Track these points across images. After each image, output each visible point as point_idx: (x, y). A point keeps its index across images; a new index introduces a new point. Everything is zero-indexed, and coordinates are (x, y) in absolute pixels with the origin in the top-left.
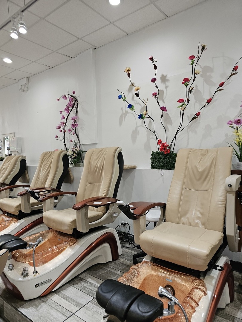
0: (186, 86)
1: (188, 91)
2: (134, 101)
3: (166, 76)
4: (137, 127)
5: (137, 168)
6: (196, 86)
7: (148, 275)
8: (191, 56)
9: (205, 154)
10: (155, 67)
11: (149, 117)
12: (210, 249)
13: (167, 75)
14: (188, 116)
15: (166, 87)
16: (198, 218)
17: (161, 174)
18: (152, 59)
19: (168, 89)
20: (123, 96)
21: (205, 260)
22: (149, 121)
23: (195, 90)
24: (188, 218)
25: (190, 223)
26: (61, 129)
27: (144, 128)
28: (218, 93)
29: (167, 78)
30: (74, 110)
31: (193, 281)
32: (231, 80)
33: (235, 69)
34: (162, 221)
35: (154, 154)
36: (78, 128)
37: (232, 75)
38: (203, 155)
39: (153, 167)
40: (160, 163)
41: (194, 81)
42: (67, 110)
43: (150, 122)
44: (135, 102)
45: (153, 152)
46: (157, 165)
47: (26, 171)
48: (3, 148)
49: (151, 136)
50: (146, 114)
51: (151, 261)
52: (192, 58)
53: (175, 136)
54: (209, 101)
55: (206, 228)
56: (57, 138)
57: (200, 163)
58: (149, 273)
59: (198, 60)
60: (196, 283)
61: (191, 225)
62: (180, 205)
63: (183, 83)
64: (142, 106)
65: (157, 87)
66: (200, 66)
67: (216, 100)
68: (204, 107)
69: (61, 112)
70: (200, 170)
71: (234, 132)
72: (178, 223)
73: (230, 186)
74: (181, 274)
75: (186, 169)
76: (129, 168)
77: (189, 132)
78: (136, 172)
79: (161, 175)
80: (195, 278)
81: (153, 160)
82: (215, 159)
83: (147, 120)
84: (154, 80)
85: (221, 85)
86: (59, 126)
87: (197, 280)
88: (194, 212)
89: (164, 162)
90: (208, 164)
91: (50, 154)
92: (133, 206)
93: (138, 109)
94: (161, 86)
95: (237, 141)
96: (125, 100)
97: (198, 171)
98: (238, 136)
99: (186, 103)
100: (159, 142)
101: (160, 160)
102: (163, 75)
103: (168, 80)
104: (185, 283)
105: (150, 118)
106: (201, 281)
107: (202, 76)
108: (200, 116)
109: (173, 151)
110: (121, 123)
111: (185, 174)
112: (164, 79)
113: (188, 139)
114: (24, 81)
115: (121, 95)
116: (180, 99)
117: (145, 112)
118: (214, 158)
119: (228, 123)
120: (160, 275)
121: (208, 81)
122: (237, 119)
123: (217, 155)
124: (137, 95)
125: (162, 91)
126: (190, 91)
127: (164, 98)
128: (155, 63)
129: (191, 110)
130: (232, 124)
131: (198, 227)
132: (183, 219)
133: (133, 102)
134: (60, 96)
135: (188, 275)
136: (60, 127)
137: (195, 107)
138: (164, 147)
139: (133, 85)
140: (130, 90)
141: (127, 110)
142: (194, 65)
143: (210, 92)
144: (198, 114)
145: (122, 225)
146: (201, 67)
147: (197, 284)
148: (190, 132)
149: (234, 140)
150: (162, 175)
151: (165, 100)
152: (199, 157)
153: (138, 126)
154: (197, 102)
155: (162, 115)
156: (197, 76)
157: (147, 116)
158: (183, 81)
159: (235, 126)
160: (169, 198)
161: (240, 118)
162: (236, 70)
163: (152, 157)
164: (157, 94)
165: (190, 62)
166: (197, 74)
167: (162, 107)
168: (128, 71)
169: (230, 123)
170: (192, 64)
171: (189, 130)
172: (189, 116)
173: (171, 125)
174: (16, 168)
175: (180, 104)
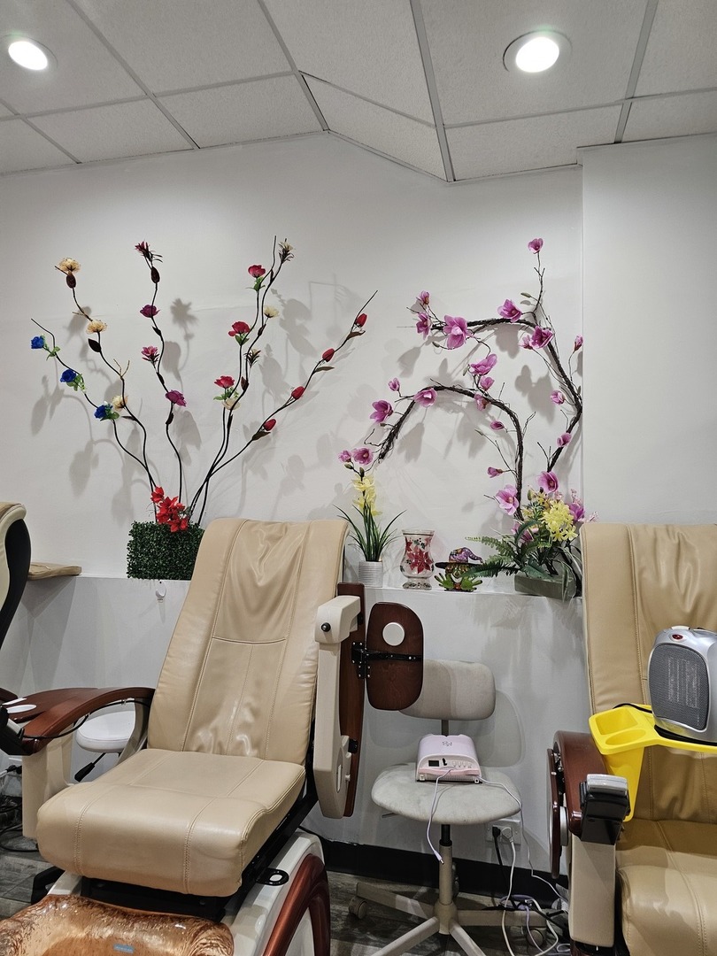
0: (242, 343)
1: (244, 357)
2: (87, 361)
3: (187, 307)
4: (91, 443)
5: (83, 574)
6: (268, 348)
7: (56, 945)
8: (255, 266)
9: (280, 538)
10: (155, 276)
11: (129, 418)
12: (253, 824)
13: (190, 304)
14: (244, 427)
15: (188, 337)
16: (245, 727)
17: (158, 595)
18: (144, 250)
19: (192, 342)
20: (48, 342)
21: (234, 860)
22: (133, 428)
23: (265, 358)
24: (215, 730)
25: (220, 745)
27: (116, 447)
28: (322, 376)
29: (190, 312)
31: (196, 935)
32: (351, 347)
33: (361, 321)
34: (138, 746)
35: (139, 532)
37: (352, 335)
38: (274, 539)
39: (135, 571)
40: (156, 558)
41: (260, 333)
43: (135, 432)
44: (91, 365)
45: (136, 525)
46: (145, 566)
49: (136, 475)
50: (123, 405)
51: (75, 891)
52: (257, 272)
53: (207, 480)
54: (298, 394)
55: (262, 756)
57: (263, 563)
58: (60, 935)
59: (272, 280)
60: (204, 941)
61: (221, 752)
62: (195, 691)
63: (231, 334)
64: (110, 382)
65: (159, 332)
66: (279, 296)
67: (317, 393)
68: (285, 406)
70: (261, 583)
71: (354, 481)
72: (186, 748)
73: (327, 628)
74: (164, 919)
75: (222, 580)
76: (51, 573)
77: (246, 471)
78: (77, 587)
79: (157, 598)
80: (203, 923)
81: (136, 549)
82: (301, 550)
83: (124, 426)
84: (150, 311)
85: (328, 356)
87: (209, 927)
88: (234, 710)
89: (171, 555)
90: (283, 565)
92: (34, 706)
93: (97, 389)
94: (172, 333)
95: (361, 505)
96: (53, 354)
97: (255, 586)
98: (364, 493)
99: (240, 390)
100: (158, 495)
101: (159, 549)
102: (178, 302)
103: (192, 318)
104: (174, 946)
105: (133, 418)
106: (221, 931)
107: (283, 324)
108: (276, 429)
109: (197, 525)
110: (37, 424)
111: (218, 594)
112: (181, 312)
113: (244, 492)
115: (42, 338)
116: (223, 378)
117: (118, 399)
118: (300, 547)
119: (342, 457)
120: (97, 937)
121: (297, 338)
122: (361, 447)
123: (305, 543)
124: (96, 346)
125: (176, 346)
126: (252, 358)
127: (179, 367)
128: (156, 264)
129: (252, 411)
130: (350, 460)
131: (242, 754)
132: (200, 734)
133: (84, 363)
135: (184, 919)
137: (263, 404)
138: (169, 509)
139: (84, 313)
140: (75, 326)
141: (61, 388)
142: (262, 291)
143: (302, 370)
144: (269, 425)
145: (12, 773)
146: (282, 301)
147: (204, 944)
148: (250, 473)
149: (354, 502)
150: (160, 598)
151: (181, 373)
152: (261, 546)
153: (96, 439)
154: (270, 393)
155: (171, 417)
156: (269, 322)
157: (124, 412)
158: (233, 330)
159: (357, 465)
160: (166, 670)
161: (368, 447)
162: (361, 326)
163: (132, 539)
164: (159, 352)
165: (253, 281)
166: (269, 316)
167: (173, 392)
168: (71, 269)
169: (346, 457)
170: (258, 288)
171: (245, 465)
172: (248, 426)
173: (198, 446)
175: (221, 391)
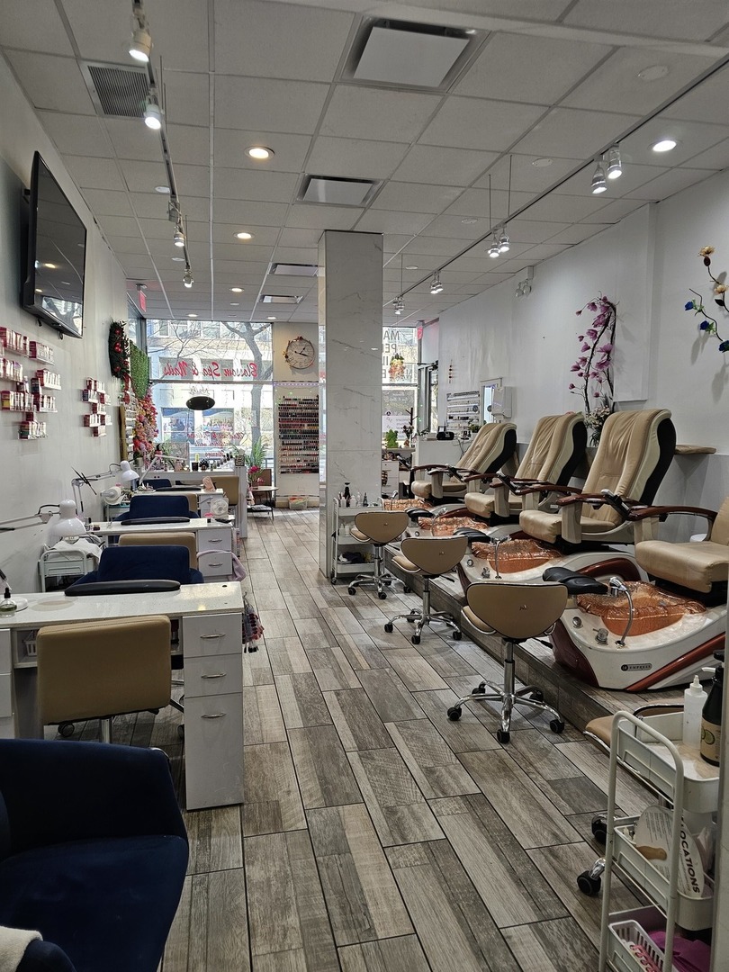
4: (725, 366)
5: (716, 453)
20: (697, 303)
26: (580, 371)
30: (609, 331)
36: (614, 367)
42: (593, 334)
47: (515, 453)
48: (480, 408)
56: (573, 390)
69: (581, 338)
86: (575, 364)
91: (553, 420)
96: (700, 311)
114: (524, 275)
115: (694, 302)
124: (721, 303)
134: (583, 305)
136: (579, 368)
153: (727, 363)
160: (725, 503)
168: (708, 253)
174: (497, 445)
